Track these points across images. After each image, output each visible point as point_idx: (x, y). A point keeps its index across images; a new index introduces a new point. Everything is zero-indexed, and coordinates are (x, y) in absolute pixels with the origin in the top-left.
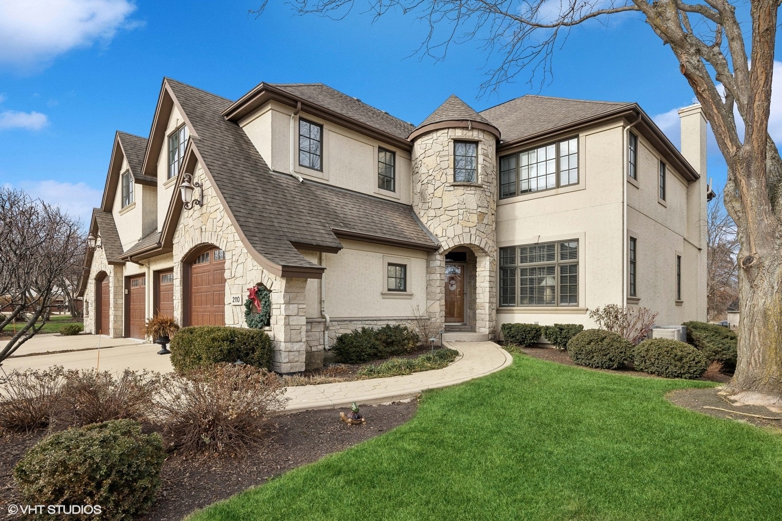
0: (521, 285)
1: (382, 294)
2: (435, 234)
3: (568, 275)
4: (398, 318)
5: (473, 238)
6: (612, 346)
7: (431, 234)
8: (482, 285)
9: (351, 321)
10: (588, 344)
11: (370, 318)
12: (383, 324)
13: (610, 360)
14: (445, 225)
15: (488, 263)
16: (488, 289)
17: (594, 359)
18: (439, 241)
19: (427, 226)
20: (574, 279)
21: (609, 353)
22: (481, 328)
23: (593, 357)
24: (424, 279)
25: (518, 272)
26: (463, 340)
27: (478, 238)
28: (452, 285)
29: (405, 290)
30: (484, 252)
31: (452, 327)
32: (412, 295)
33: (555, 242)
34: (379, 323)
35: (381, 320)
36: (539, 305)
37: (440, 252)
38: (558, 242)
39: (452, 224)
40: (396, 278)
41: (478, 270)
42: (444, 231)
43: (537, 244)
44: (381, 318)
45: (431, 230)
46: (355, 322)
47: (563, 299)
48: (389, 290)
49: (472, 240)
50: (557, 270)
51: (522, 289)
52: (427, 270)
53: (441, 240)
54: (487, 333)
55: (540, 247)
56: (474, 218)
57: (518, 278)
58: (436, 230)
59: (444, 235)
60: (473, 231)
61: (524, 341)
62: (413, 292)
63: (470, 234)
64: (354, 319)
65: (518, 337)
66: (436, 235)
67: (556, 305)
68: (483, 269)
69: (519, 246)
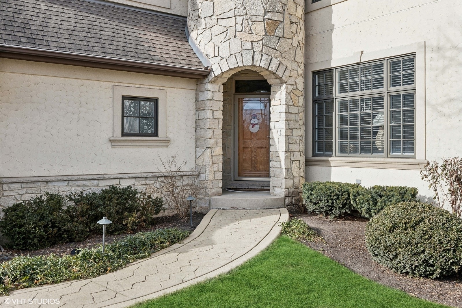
0: (341, 125)
1: (111, 141)
2: (205, 53)
3: (401, 109)
4: (139, 175)
5: (257, 57)
6: (430, 237)
7: (201, 53)
8: (277, 125)
9: (47, 182)
10: (390, 231)
11: (85, 177)
12: (105, 185)
13: (426, 263)
14: (217, 40)
15: (284, 93)
16: (283, 132)
17: (397, 260)
18: (209, 63)
19: (197, 43)
20: (410, 115)
21: (423, 251)
22: (276, 189)
23: (396, 256)
24: (192, 118)
25: (337, 106)
26: (241, 206)
27: (265, 57)
28: (254, 125)
29: (156, 134)
30: (277, 78)
31: (251, 183)
32: (168, 141)
33: (383, 59)
34: (101, 183)
35: (104, 179)
36: (362, 155)
37: (210, 79)
38: (388, 59)
39: (227, 38)
40: (139, 117)
41: (272, 103)
42: (217, 48)
43: (360, 63)
44: (106, 176)
45: (201, 48)
46: (55, 184)
47: (395, 146)
48: (124, 134)
49: (255, 60)
50: (387, 102)
51: (341, 131)
52: (196, 105)
53: (212, 61)
54: (283, 196)
55: (363, 69)
56: (260, 29)
57: (336, 115)
58: (207, 46)
59: (216, 54)
60: (258, 47)
61: (331, 210)
62: (171, 136)
63: (252, 51)
64: (52, 178)
65: (321, 204)
66: (207, 55)
67: (385, 155)
68: (278, 102)
69: (336, 68)
